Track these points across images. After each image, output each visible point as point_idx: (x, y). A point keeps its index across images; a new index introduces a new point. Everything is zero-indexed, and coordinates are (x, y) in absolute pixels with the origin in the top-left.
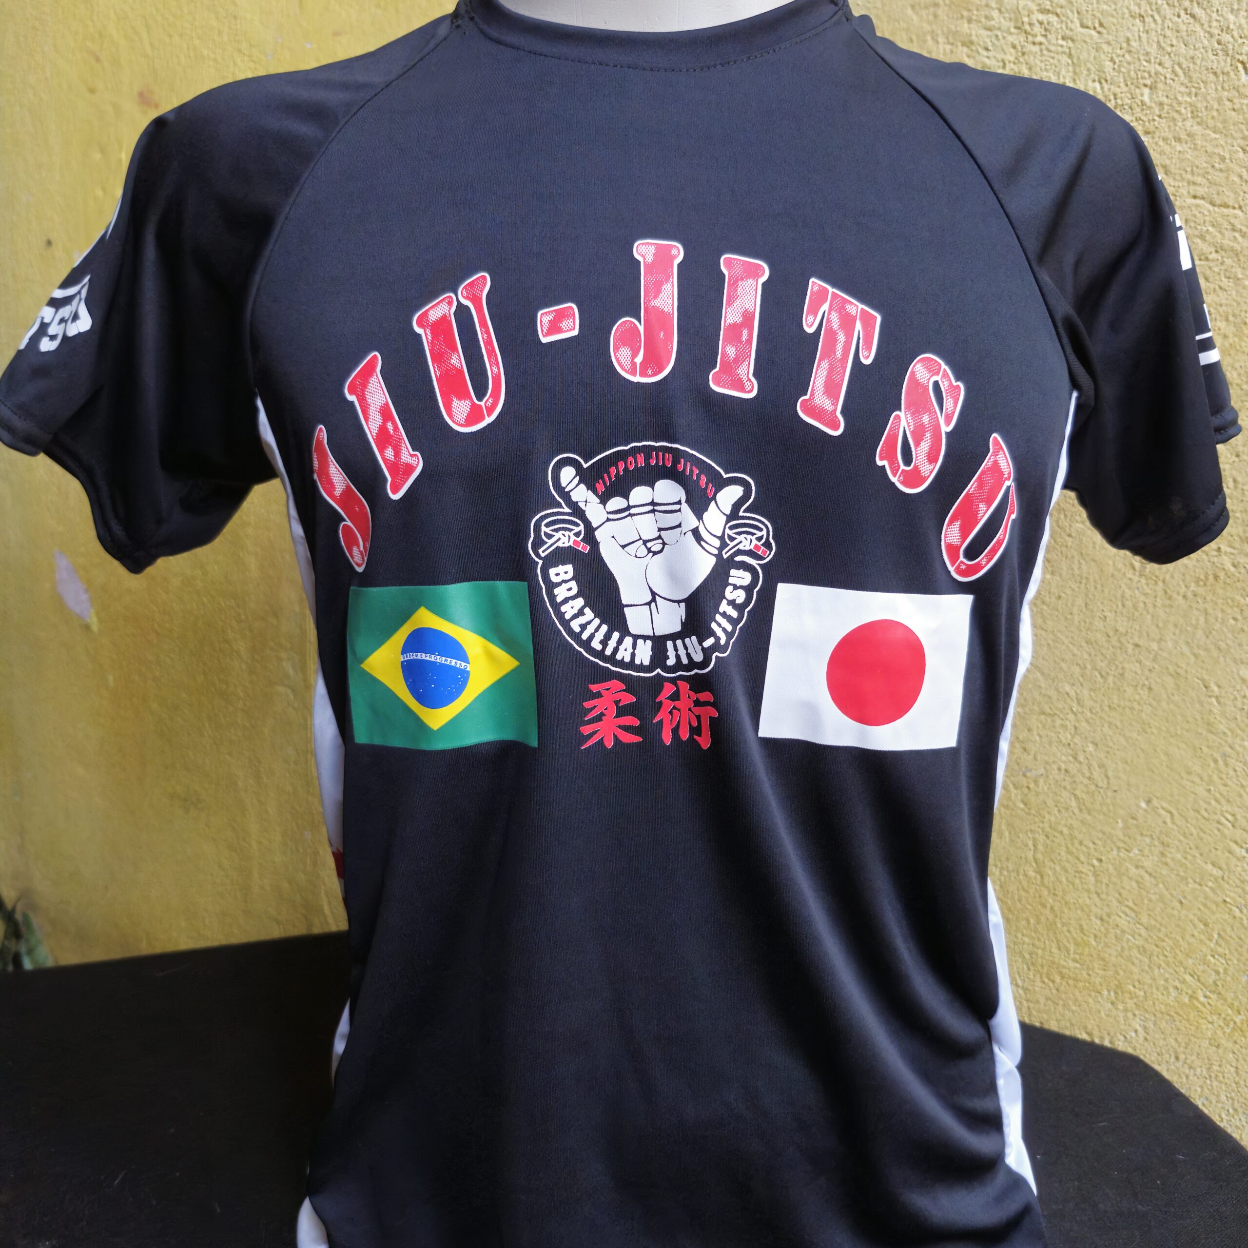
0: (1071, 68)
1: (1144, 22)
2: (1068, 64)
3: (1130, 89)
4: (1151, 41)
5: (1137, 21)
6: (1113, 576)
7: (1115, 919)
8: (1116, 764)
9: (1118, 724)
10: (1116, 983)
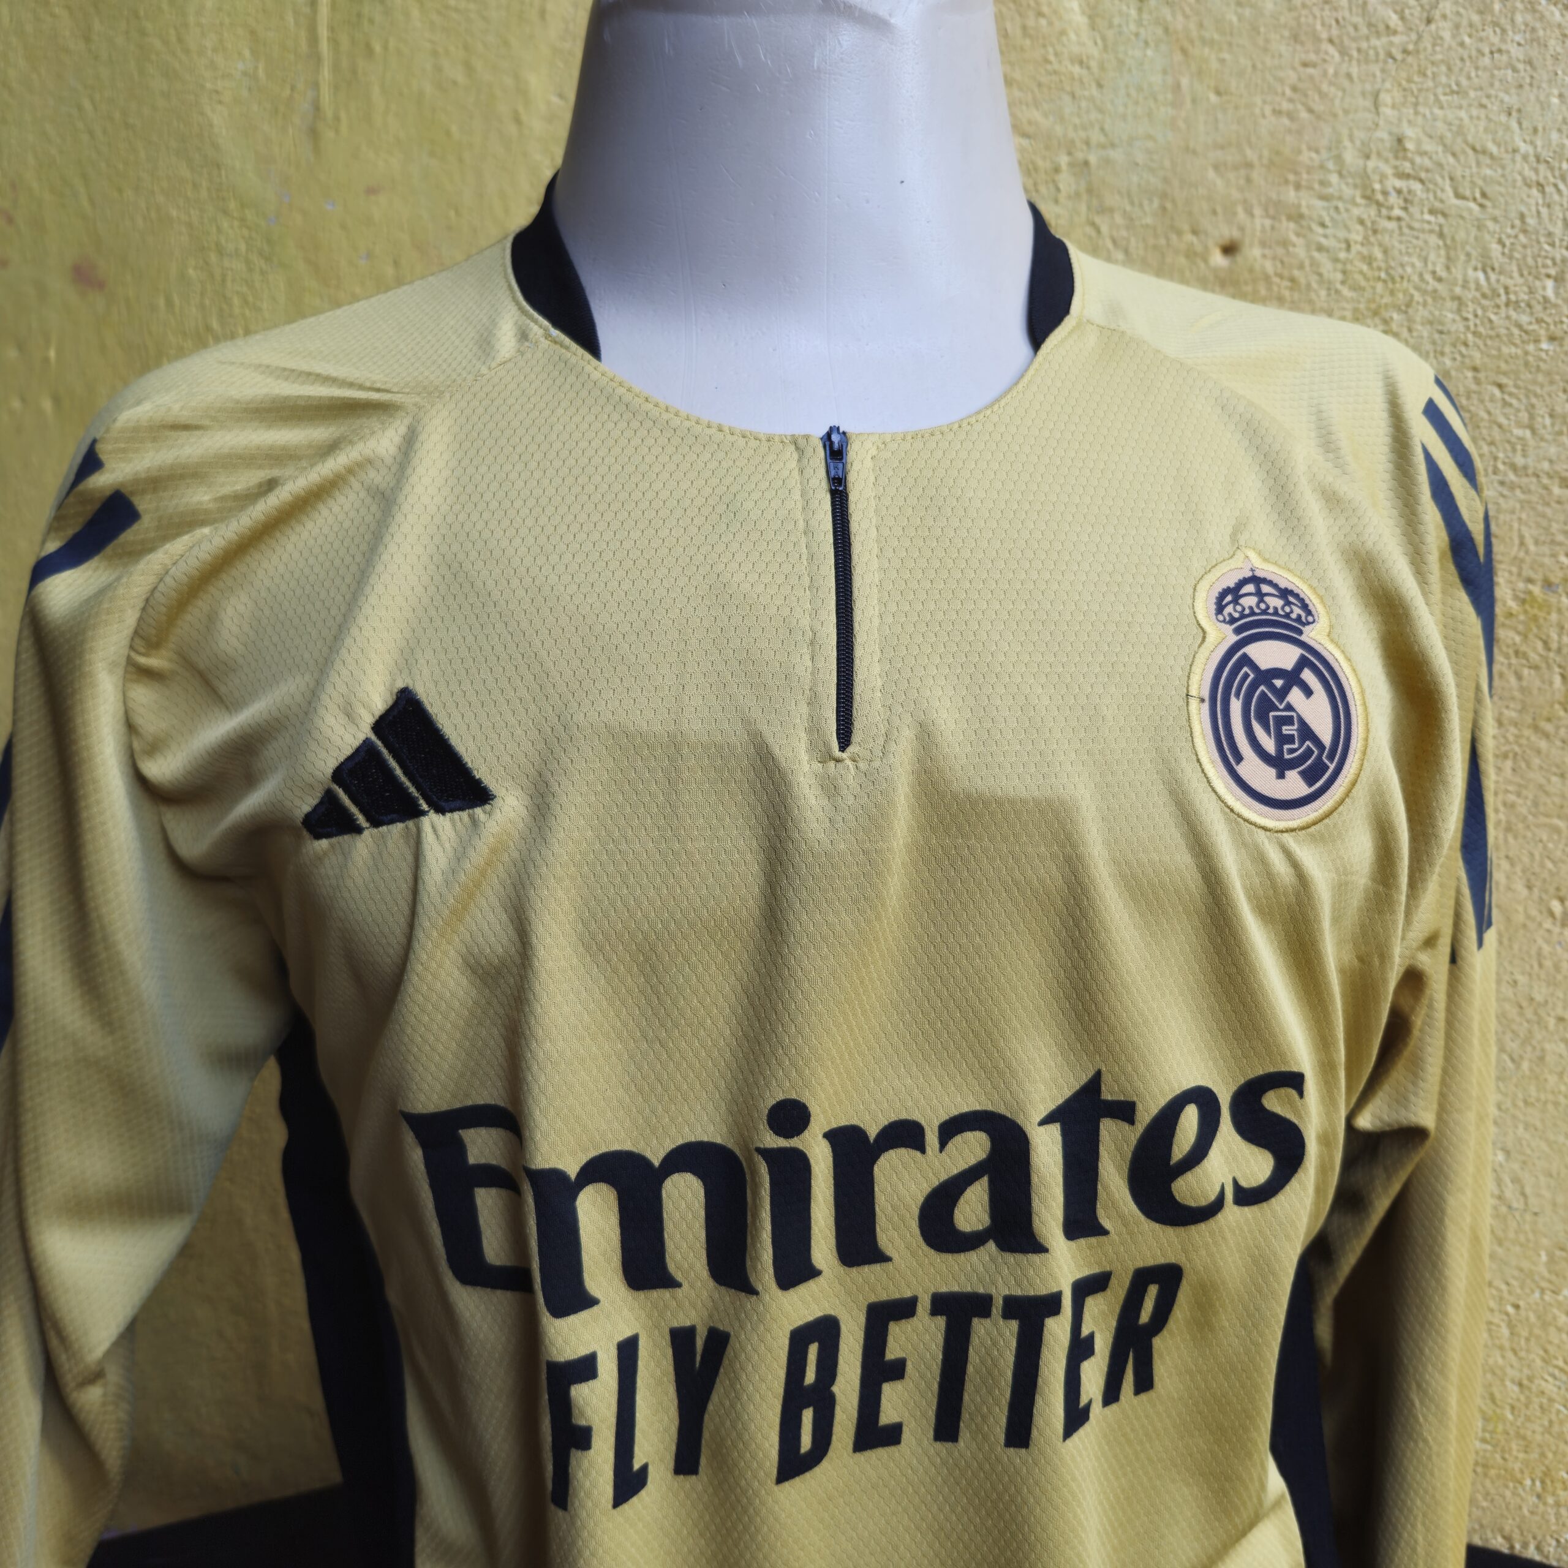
0: (1443, 252)
1: (1543, 192)
2: (1439, 247)
3: (1527, 280)
4: (1554, 218)
5: (1534, 191)
6: (1524, 926)
7: (1539, 1385)
8: (1536, 1177)
9: (1539, 1124)
10: (1544, 1468)
